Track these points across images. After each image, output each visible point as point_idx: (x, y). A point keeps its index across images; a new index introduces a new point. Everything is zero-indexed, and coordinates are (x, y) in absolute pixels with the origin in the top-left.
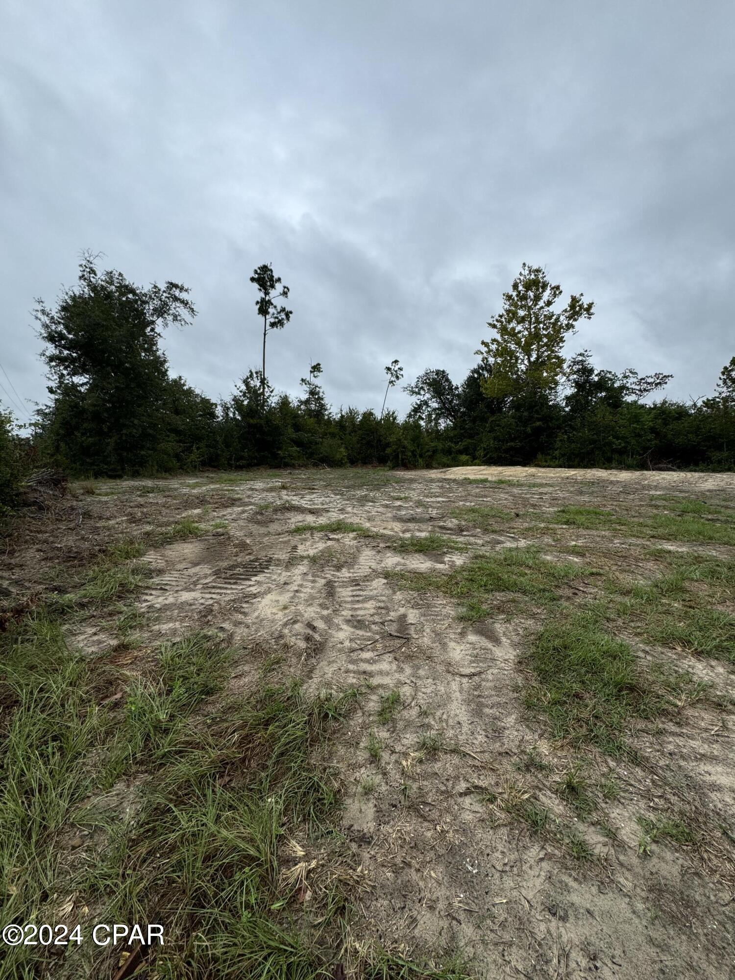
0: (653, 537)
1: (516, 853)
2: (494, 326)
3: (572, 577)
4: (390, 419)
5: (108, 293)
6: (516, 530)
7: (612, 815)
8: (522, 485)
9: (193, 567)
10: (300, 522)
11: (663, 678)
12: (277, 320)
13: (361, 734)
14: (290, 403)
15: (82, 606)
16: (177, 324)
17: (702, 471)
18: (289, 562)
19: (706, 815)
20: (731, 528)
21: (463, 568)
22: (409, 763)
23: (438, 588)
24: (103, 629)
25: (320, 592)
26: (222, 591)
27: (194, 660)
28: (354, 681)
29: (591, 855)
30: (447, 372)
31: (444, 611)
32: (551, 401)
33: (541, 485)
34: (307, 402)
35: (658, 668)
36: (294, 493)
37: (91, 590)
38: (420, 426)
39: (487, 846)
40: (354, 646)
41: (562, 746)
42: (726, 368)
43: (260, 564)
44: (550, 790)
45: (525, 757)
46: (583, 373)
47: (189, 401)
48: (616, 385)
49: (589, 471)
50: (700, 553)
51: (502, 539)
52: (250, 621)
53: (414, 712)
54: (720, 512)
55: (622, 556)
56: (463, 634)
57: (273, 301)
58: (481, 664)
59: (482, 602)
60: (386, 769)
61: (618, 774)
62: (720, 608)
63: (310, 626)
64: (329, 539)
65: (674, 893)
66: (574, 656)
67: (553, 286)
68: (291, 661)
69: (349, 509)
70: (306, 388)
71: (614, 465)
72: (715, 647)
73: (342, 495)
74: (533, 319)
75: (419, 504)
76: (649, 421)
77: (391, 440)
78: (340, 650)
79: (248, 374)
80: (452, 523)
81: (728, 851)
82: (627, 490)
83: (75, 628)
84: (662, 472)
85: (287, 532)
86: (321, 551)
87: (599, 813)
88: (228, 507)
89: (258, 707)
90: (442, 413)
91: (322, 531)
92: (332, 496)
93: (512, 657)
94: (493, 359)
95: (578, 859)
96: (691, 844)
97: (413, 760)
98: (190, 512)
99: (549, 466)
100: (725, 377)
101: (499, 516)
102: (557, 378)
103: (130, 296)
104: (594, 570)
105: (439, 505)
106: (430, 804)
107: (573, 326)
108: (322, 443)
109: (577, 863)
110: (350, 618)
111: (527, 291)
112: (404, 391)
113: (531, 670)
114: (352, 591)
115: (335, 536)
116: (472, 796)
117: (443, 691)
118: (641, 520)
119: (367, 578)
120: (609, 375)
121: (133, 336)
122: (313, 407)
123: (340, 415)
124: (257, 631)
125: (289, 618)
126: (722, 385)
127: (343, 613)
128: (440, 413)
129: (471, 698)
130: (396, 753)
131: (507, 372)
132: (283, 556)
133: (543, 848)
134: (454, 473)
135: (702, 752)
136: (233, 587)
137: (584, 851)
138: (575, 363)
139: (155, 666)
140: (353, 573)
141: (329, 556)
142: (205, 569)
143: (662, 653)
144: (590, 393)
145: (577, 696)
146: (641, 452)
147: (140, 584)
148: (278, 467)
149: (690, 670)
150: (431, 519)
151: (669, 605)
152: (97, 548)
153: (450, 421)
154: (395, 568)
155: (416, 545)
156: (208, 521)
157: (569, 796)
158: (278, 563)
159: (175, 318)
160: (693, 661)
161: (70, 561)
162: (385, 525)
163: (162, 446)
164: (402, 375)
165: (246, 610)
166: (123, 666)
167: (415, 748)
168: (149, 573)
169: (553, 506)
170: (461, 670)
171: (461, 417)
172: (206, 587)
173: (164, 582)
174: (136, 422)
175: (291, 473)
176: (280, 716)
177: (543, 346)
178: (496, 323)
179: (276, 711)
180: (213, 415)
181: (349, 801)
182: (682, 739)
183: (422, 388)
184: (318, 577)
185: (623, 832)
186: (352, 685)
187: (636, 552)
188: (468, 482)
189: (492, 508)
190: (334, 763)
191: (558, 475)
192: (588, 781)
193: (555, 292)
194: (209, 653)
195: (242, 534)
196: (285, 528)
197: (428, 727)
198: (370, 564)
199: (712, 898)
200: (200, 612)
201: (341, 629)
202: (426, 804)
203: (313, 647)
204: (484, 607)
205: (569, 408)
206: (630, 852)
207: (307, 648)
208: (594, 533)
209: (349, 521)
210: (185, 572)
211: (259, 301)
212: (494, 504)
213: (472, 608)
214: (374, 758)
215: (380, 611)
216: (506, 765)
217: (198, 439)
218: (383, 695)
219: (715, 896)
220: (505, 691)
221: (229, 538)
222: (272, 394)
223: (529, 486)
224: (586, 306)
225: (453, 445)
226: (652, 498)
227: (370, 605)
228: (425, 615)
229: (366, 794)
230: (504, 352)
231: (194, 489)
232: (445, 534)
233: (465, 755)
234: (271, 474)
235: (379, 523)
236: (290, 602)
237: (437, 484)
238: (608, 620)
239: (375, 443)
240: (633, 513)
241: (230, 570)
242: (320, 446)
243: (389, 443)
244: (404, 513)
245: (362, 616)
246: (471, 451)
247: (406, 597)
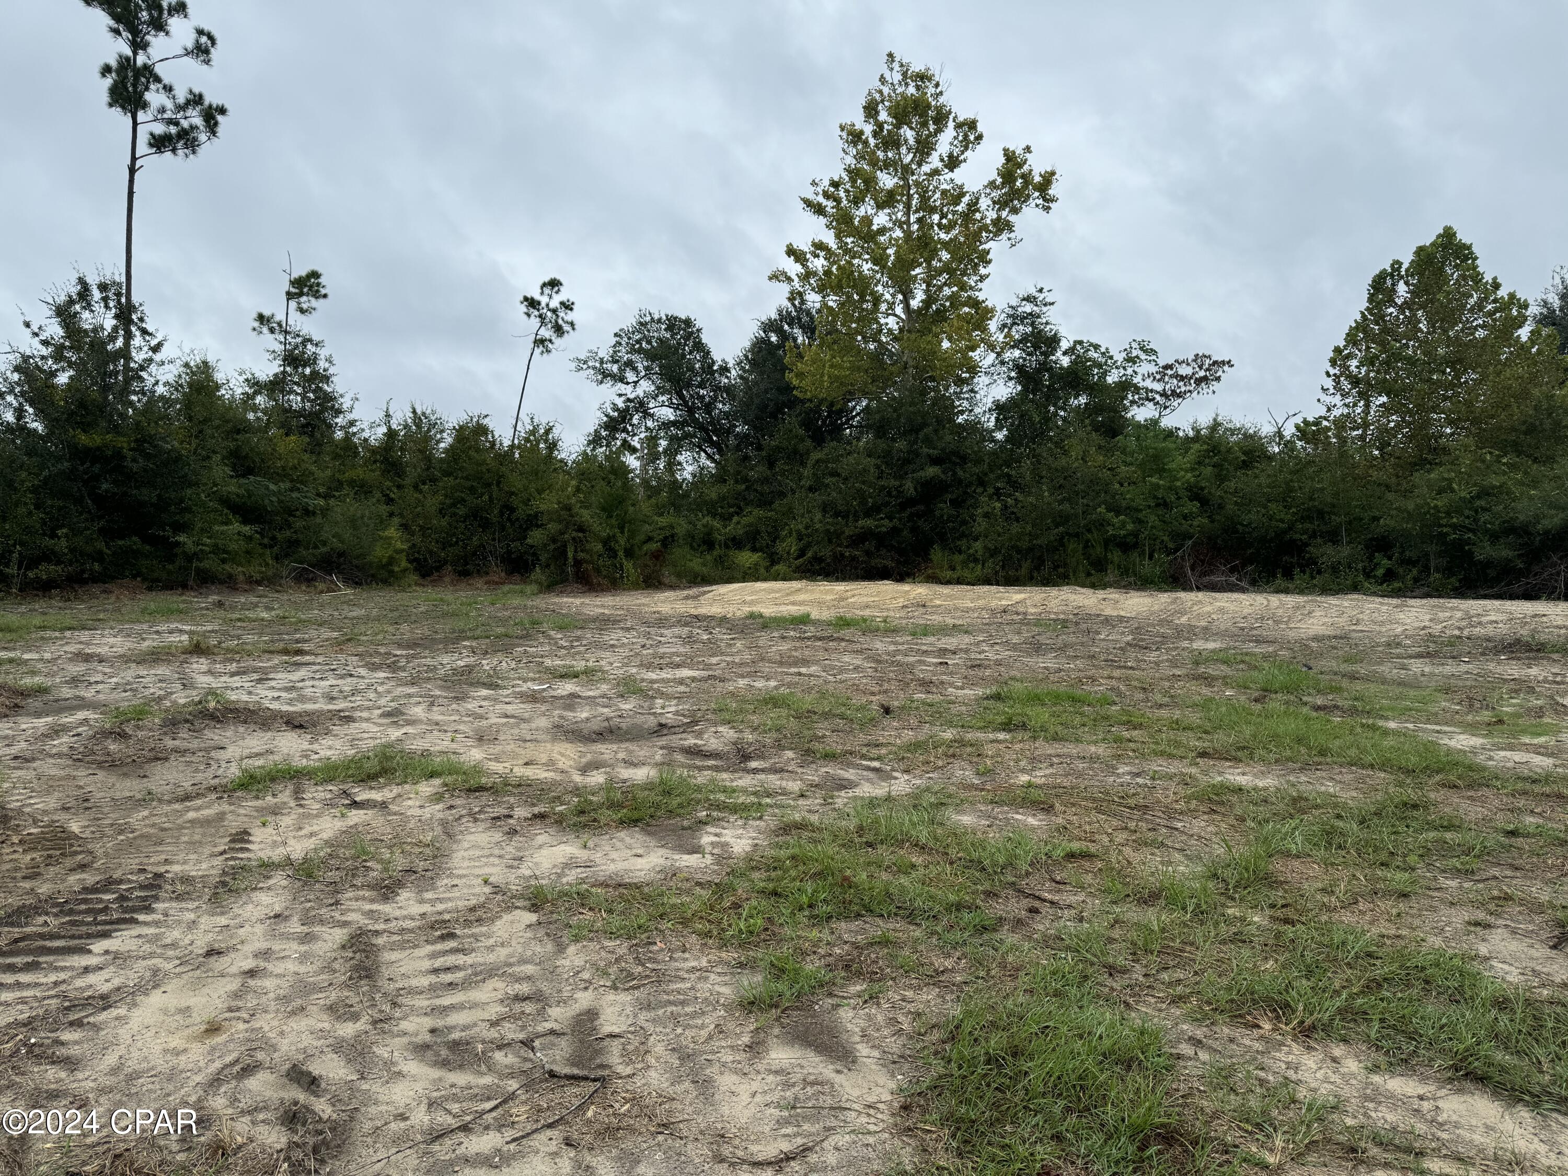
0: (1203, 754)
2: (819, 210)
3: (1026, 867)
4: (538, 447)
6: (884, 751)
8: (895, 631)
10: (257, 755)
11: (1235, 1101)
12: (173, 130)
14: (218, 387)
17: (1301, 592)
18: (224, 884)
20: (1363, 725)
21: (752, 863)
23: (685, 923)
25: (328, 968)
30: (698, 324)
31: (704, 989)
32: (962, 412)
33: (944, 630)
34: (276, 386)
35: (1223, 1078)
36: (233, 667)
38: (625, 470)
40: (444, 1120)
42: (1337, 351)
43: (122, 898)
46: (1036, 347)
48: (1110, 380)
49: (1054, 592)
50: (1302, 788)
51: (850, 774)
52: (89, 1084)
54: (1338, 690)
55: (1137, 807)
56: (755, 1048)
57: (159, 69)
58: (806, 1127)
59: (804, 954)
62: (1347, 917)
63: (299, 1076)
64: (355, 805)
66: (1035, 1074)
67: (961, 119)
69: (418, 711)
70: (273, 342)
71: (1110, 578)
72: (1340, 1011)
73: (393, 667)
74: (915, 202)
75: (627, 687)
76: (1187, 471)
77: (543, 507)
78: (398, 1140)
79: (74, 290)
80: (718, 737)
82: (1143, 637)
84: (1217, 595)
85: (213, 789)
86: (328, 843)
90: (687, 436)
91: (330, 780)
92: (363, 672)
93: (886, 1097)
94: (818, 298)
99: (959, 582)
100: (1337, 371)
101: (840, 713)
102: (975, 355)
104: (1076, 846)
105: (682, 688)
107: (1009, 227)
108: (325, 512)
110: (428, 1038)
111: (898, 126)
112: (579, 369)
113: (933, 1123)
114: (433, 956)
115: (376, 796)
118: (1177, 714)
119: (477, 915)
120: (1093, 354)
122: (295, 401)
123: (384, 429)
125: (228, 1059)
126: (1332, 391)
127: (404, 1025)
128: (680, 436)
131: (851, 335)
132: (202, 866)
134: (721, 599)
136: (24, 978)
138: (1016, 318)
140: (433, 902)
141: (355, 858)
143: (1232, 1040)
144: (1051, 396)
146: (1171, 545)
149: (1291, 1074)
150: (662, 728)
151: (1243, 919)
153: (709, 457)
154: (559, 876)
155: (621, 805)
158: (185, 889)
160: (1293, 1052)
162: (529, 752)
164: (572, 324)
165: (75, 1051)
169: (969, 682)
170: (754, 1148)
171: (738, 448)
175: (220, 604)
177: (940, 272)
178: (824, 202)
183: (630, 364)
184: (322, 922)
187: (1168, 793)
188: (758, 623)
189: (823, 695)
191: (981, 603)
193: (966, 136)
195: (52, 802)
196: (206, 777)
198: (487, 870)
201: (400, 1073)
203: (311, 1140)
204: (812, 965)
205: (1005, 432)
207: (292, 1145)
208: (1071, 749)
209: (418, 745)
211: (113, 64)
212: (826, 682)
213: (778, 971)
215: (517, 1008)
222: (158, 357)
223: (914, 634)
224: (1037, 179)
225: (716, 524)
226: (1199, 659)
227: (490, 992)
228: (649, 1007)
230: (841, 280)
232: (700, 769)
234: (152, 606)
235: (511, 747)
236: (230, 1010)
237: (677, 630)
238: (1112, 970)
239: (494, 515)
240: (1158, 698)
241: (12, 924)
242: (319, 520)
243: (536, 516)
244: (584, 715)
245: (465, 1028)
246: (764, 540)
247: (595, 957)
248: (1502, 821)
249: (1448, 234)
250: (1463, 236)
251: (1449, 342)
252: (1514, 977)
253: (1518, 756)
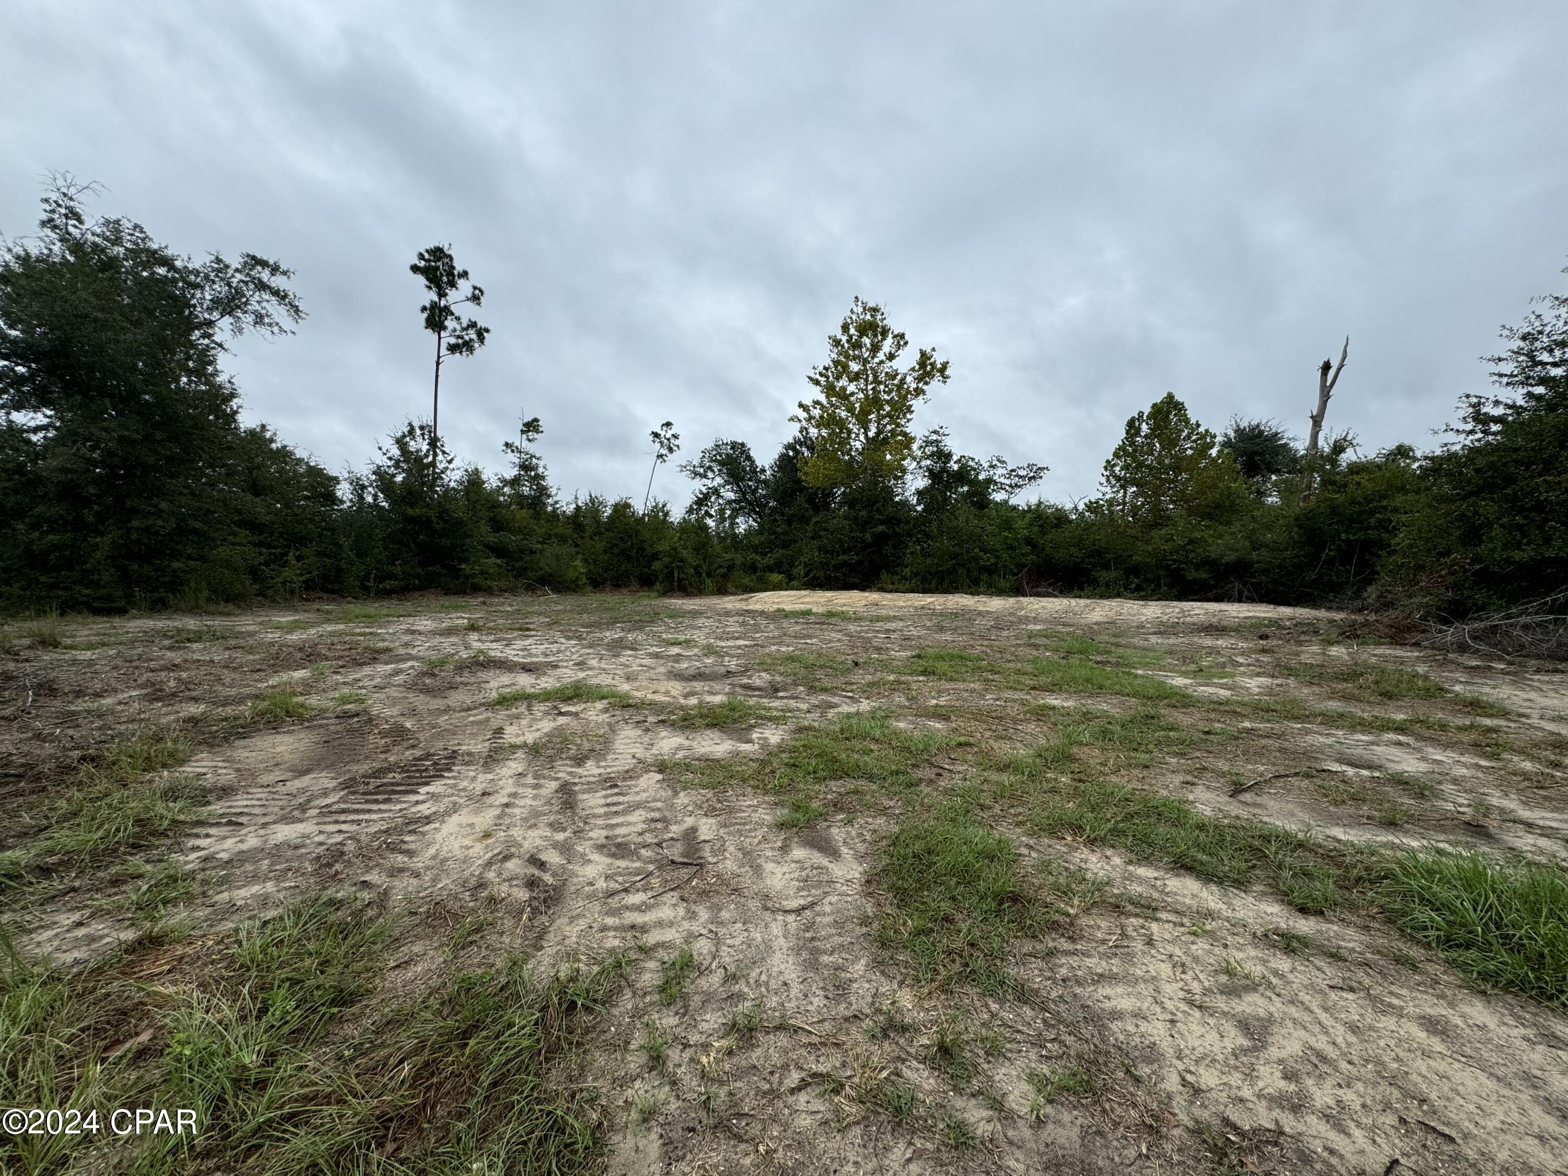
0: (1034, 688)
1: (874, 1159)
2: (817, 383)
3: (935, 751)
4: (658, 515)
5: (110, 258)
6: (855, 687)
7: (997, 1078)
8: (860, 619)
9: (296, 777)
10: (507, 686)
11: (1051, 879)
12: (460, 341)
13: (632, 1026)
14: (484, 482)
15: (45, 871)
16: (263, 330)
17: (1088, 598)
18: (490, 756)
19: (1107, 1053)
20: (1123, 672)
21: (781, 748)
22: (712, 1059)
23: (744, 780)
24: (98, 913)
25: (548, 803)
26: (361, 817)
27: (311, 947)
28: (616, 942)
29: (973, 1138)
30: (749, 446)
31: (755, 817)
32: (898, 495)
33: (888, 619)
34: (515, 482)
35: (1045, 867)
36: (492, 637)
37: (64, 837)
38: (707, 527)
39: (833, 1160)
40: (613, 886)
41: (930, 993)
42: (1108, 462)
43: (435, 764)
44: (916, 1059)
45: (881, 1018)
46: (939, 458)
47: (281, 471)
48: (980, 478)
49: (950, 597)
50: (1089, 707)
51: (836, 700)
52: (421, 865)
53: (717, 978)
54: (1110, 652)
55: (997, 718)
56: (785, 849)
57: (453, 308)
58: (813, 891)
59: (811, 798)
60: (675, 1074)
61: (1002, 1019)
62: (1114, 779)
63: (535, 861)
64: (561, 714)
65: (1072, 1164)
66: (940, 863)
67: (896, 333)
68: (502, 924)
69: (594, 663)
70: (513, 458)
71: (982, 589)
72: (1110, 830)
73: (580, 638)
74: (871, 378)
75: (709, 650)
76: (1024, 529)
77: (661, 549)
78: (589, 896)
79: (406, 430)
80: (760, 679)
81: (1132, 1094)
82: (1000, 622)
83: (28, 918)
84: (1041, 599)
85: (483, 704)
86: (546, 735)
87: (980, 1078)
88: (365, 664)
89: (445, 1013)
90: (741, 508)
91: (547, 700)
92: (563, 640)
93: (858, 876)
94: (816, 431)
95: (956, 1148)
96: (1090, 1095)
97: (718, 1052)
98: (285, 676)
99: (897, 591)
100: (1108, 473)
101: (829, 665)
102: (905, 463)
103: (162, 271)
104: (962, 739)
105: (740, 651)
106: (747, 1114)
107: (923, 392)
108: (542, 551)
109: (954, 1153)
110: (604, 841)
111: (861, 337)
112: (682, 471)
113: (884, 890)
114: (606, 797)
115: (572, 709)
116: (809, 1089)
117: (759, 939)
118: (1019, 666)
119: (629, 775)
120: (971, 463)
121: (167, 346)
122: (526, 490)
123: (574, 506)
124: (435, 880)
125: (496, 852)
126: (1105, 484)
127: (591, 834)
128: (738, 508)
129: (801, 944)
130: (690, 1046)
131: (835, 451)
132: (479, 746)
133: (910, 1143)
134: (761, 601)
135: (1099, 971)
136: (383, 807)
137: (964, 1135)
138: (928, 443)
139: (226, 968)
140: (605, 767)
141: (562, 743)
142: (323, 780)
143: (1049, 846)
144: (948, 487)
145: (947, 919)
146: (1015, 571)
147: (182, 817)
148: (460, 591)
149: (1083, 865)
150: (729, 674)
151: (1056, 780)
152: (76, 754)
153: (754, 520)
154: (674, 754)
155: (707, 716)
156: (324, 691)
157: (942, 1063)
158: (470, 759)
159: (259, 319)
160: (1084, 853)
161: (7, 783)
162: (655, 686)
163: (223, 552)
164: (678, 446)
165: (412, 846)
166: (151, 978)
167: (721, 1034)
168: (202, 796)
169: (903, 648)
170: (785, 903)
171: (770, 515)
172: (326, 812)
173: (233, 810)
174: (164, 505)
175: (484, 603)
176: (489, 1020)
177: (884, 417)
178: (820, 378)
179: (480, 1012)
180: (331, 498)
181: (617, 1138)
182: (1076, 958)
183: (710, 468)
184: (544, 778)
185: (1011, 1097)
186: (612, 951)
187: (1014, 710)
188: (781, 615)
189: (820, 655)
190: (590, 1082)
191: (909, 603)
192: (965, 1037)
193: (898, 342)
194: (343, 931)
195: (396, 713)
196: (479, 698)
197: (741, 996)
198: (634, 750)
199: (1117, 1159)
200: (318, 858)
201: (589, 860)
202: (739, 1116)
203: (542, 896)
204: (815, 804)
205: (922, 506)
206: (1020, 1123)
207: (532, 899)
208: (961, 686)
209: (594, 681)
210: (280, 788)
211: (428, 305)
212: (822, 648)
213: (797, 807)
214: (656, 1061)
215: (653, 825)
216: (856, 1035)
217: (296, 540)
218: (666, 959)
219: (1120, 1156)
220: (849, 926)
221: (370, 720)
222: (451, 466)
223: (871, 621)
224: (939, 366)
225: (758, 558)
226: (1031, 635)
227: (637, 817)
228: (725, 826)
229: (645, 1120)
230: (829, 421)
231: (290, 632)
232: (751, 696)
233: (796, 1030)
234: (447, 604)
235: (645, 683)
236: (496, 825)
237: (736, 618)
238: (983, 807)
239: (633, 553)
240: (1009, 657)
241: (376, 778)
242: (538, 556)
243: (657, 553)
244: (685, 666)
245: (624, 836)
246: (785, 567)
247: (695, 798)
248: (1201, 726)
249: (1170, 397)
250: (1178, 398)
251: (1172, 457)
252: (1208, 812)
253: (1211, 690)
